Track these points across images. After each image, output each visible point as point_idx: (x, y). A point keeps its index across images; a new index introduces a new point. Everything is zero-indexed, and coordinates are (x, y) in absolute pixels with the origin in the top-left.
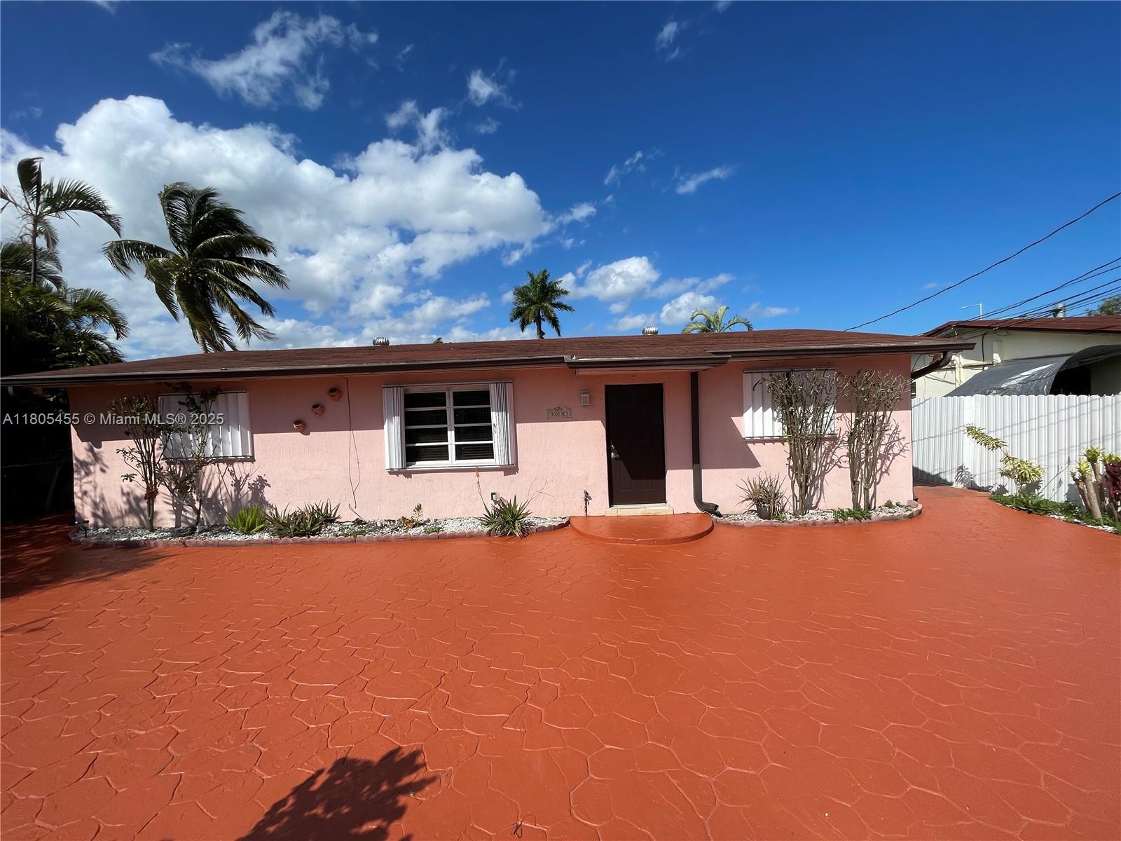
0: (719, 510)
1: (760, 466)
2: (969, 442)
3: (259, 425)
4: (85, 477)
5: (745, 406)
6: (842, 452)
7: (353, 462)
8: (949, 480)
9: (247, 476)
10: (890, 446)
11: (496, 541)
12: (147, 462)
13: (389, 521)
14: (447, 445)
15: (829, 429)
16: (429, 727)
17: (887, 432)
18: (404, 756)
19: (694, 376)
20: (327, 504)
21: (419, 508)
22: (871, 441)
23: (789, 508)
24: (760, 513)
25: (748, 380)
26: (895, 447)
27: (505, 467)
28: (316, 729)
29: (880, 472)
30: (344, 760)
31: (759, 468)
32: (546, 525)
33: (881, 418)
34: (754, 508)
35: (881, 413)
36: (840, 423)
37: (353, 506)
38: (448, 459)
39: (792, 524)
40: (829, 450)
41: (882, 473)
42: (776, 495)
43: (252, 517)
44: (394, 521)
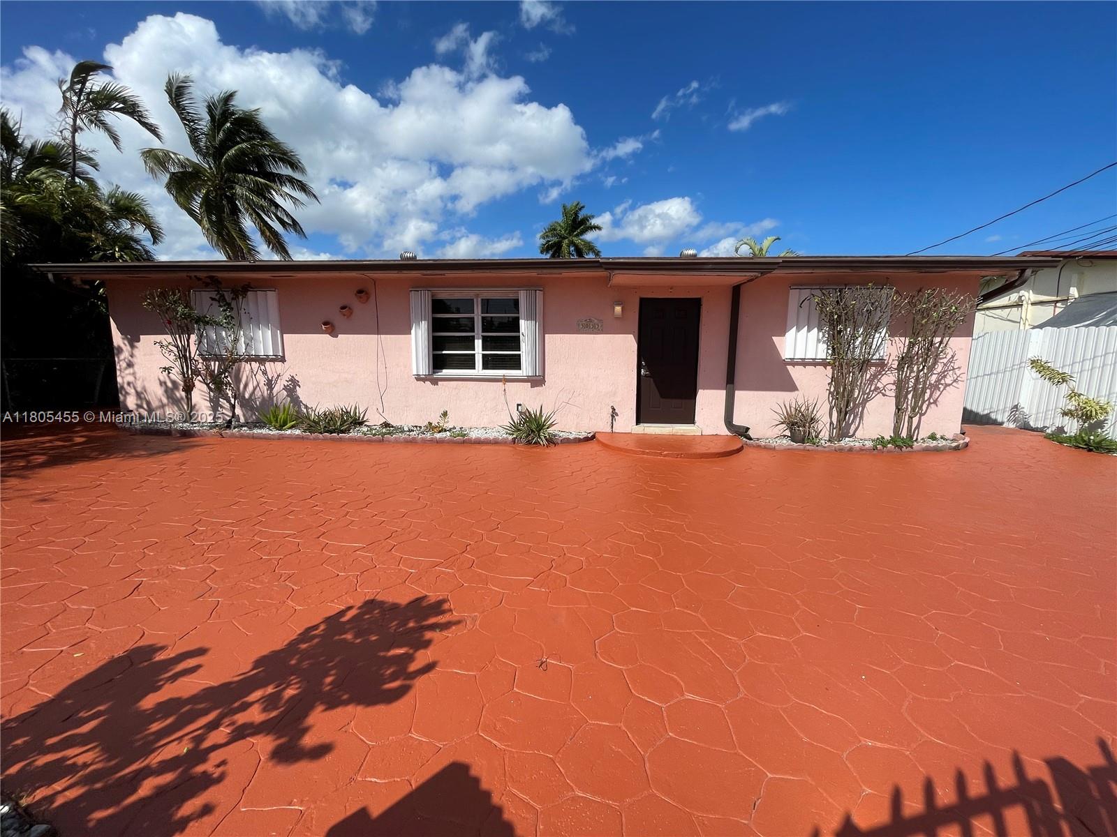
0: (750, 433)
1: (798, 390)
2: (1030, 378)
3: (289, 325)
4: (126, 369)
5: (789, 322)
6: (888, 379)
7: (381, 368)
8: (999, 420)
9: (279, 376)
10: (943, 375)
11: (521, 447)
12: (184, 356)
13: (416, 427)
14: (474, 354)
15: (877, 354)
16: (455, 583)
17: (941, 361)
18: (430, 602)
19: (736, 291)
20: (356, 408)
21: (445, 414)
22: (924, 367)
23: (825, 435)
24: (793, 438)
25: (795, 296)
26: (948, 377)
27: (534, 378)
28: (345, 577)
29: (927, 403)
30: (372, 602)
31: (796, 392)
32: (571, 437)
33: (937, 345)
34: (788, 433)
35: (937, 340)
36: (890, 347)
37: (381, 411)
38: (475, 369)
39: (827, 449)
40: (875, 376)
41: (930, 403)
42: (812, 419)
43: (284, 414)
44: (420, 427)
